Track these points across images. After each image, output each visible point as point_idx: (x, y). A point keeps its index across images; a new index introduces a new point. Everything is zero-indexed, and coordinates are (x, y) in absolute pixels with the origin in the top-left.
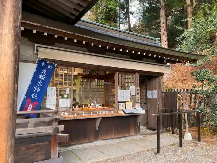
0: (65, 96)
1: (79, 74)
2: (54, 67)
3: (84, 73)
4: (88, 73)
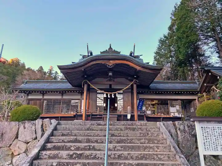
0: (149, 110)
1: (156, 103)
2: (144, 101)
3: (158, 103)
4: (160, 102)
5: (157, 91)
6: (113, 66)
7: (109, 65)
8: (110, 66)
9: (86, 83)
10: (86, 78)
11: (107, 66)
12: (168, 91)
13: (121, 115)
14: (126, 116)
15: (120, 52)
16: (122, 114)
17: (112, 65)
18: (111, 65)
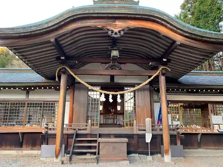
0: (176, 120)
3: (185, 105)
5: (194, 89)
6: (122, 33)
7: (112, 32)
8: (116, 34)
9: (65, 72)
10: (63, 62)
11: (110, 32)
12: (213, 89)
13: (134, 135)
14: (144, 136)
15: (138, 2)
16: (135, 133)
17: (119, 32)
18: (116, 30)
